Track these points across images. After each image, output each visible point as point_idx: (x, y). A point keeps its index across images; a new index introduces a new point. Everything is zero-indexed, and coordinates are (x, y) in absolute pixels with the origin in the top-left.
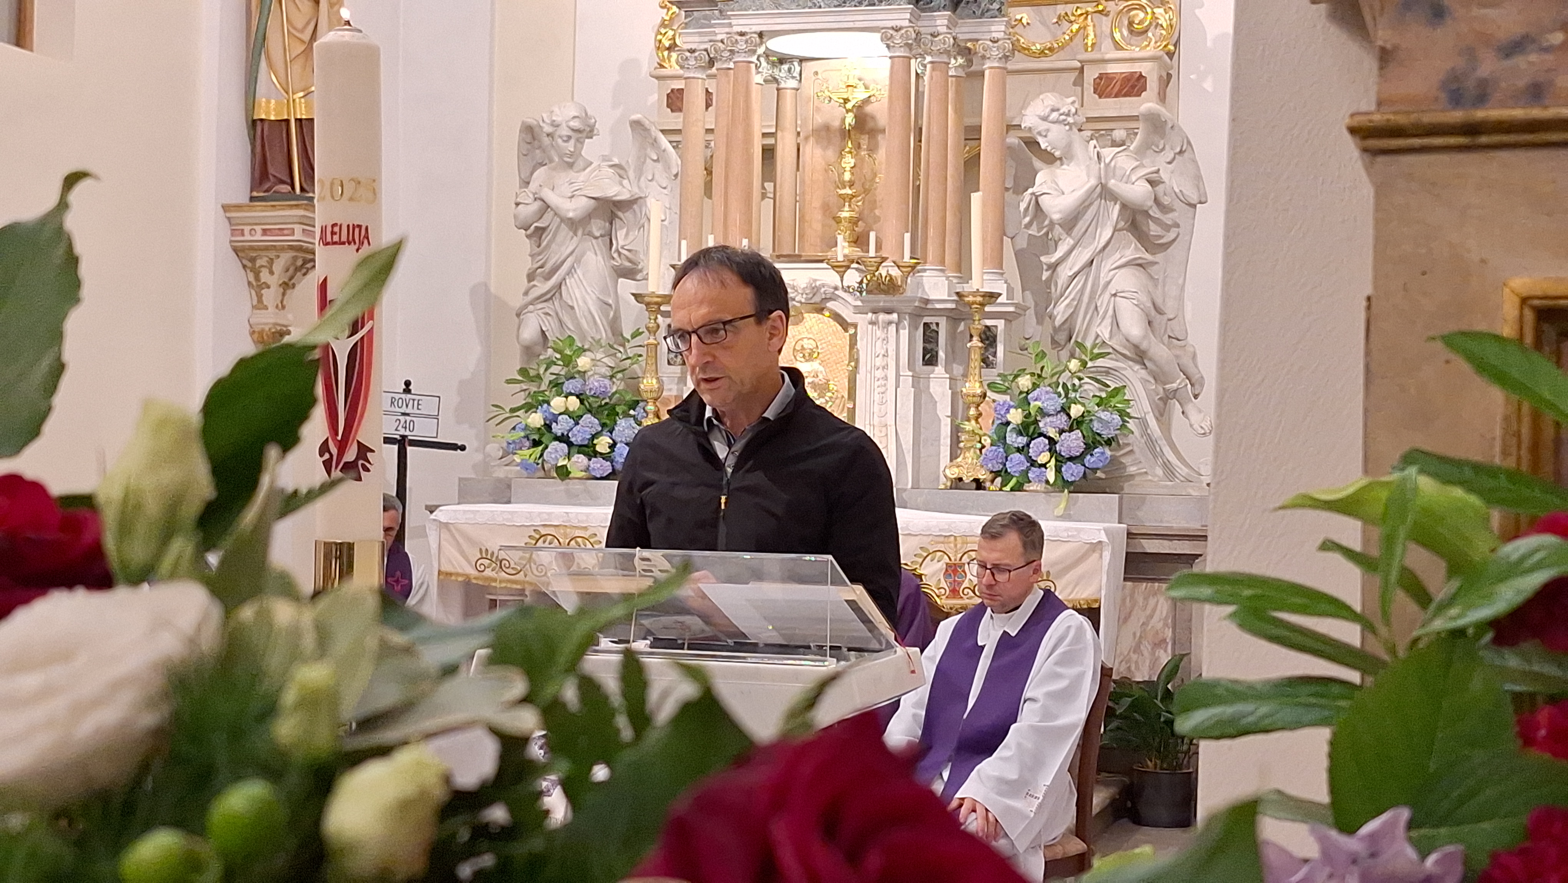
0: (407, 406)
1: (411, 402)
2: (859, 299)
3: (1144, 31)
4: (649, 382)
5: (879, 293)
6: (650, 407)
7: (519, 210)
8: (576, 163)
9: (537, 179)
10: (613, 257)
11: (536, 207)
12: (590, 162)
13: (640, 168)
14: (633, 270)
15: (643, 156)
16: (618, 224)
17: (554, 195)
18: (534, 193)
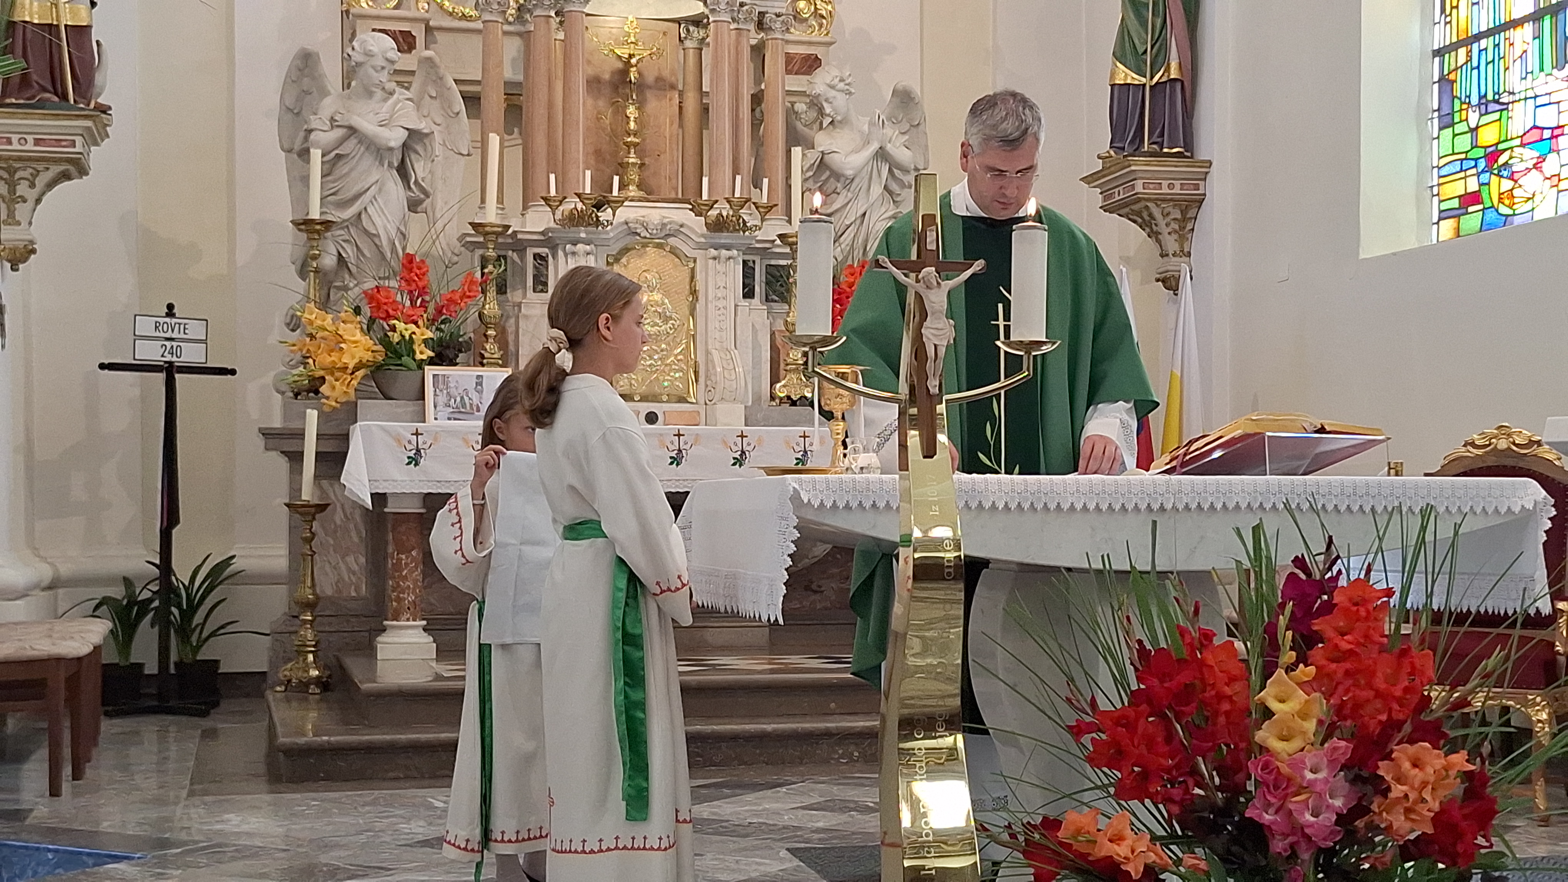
0: (173, 331)
1: (177, 326)
2: (703, 236)
3: (806, 20)
4: (492, 308)
5: (720, 230)
6: (491, 332)
7: (313, 136)
8: (379, 94)
9: (328, 106)
10: (410, 188)
11: (339, 133)
12: (391, 93)
13: (418, 104)
14: (421, 202)
15: (422, 92)
16: (413, 156)
17: (367, 125)
18: (332, 120)
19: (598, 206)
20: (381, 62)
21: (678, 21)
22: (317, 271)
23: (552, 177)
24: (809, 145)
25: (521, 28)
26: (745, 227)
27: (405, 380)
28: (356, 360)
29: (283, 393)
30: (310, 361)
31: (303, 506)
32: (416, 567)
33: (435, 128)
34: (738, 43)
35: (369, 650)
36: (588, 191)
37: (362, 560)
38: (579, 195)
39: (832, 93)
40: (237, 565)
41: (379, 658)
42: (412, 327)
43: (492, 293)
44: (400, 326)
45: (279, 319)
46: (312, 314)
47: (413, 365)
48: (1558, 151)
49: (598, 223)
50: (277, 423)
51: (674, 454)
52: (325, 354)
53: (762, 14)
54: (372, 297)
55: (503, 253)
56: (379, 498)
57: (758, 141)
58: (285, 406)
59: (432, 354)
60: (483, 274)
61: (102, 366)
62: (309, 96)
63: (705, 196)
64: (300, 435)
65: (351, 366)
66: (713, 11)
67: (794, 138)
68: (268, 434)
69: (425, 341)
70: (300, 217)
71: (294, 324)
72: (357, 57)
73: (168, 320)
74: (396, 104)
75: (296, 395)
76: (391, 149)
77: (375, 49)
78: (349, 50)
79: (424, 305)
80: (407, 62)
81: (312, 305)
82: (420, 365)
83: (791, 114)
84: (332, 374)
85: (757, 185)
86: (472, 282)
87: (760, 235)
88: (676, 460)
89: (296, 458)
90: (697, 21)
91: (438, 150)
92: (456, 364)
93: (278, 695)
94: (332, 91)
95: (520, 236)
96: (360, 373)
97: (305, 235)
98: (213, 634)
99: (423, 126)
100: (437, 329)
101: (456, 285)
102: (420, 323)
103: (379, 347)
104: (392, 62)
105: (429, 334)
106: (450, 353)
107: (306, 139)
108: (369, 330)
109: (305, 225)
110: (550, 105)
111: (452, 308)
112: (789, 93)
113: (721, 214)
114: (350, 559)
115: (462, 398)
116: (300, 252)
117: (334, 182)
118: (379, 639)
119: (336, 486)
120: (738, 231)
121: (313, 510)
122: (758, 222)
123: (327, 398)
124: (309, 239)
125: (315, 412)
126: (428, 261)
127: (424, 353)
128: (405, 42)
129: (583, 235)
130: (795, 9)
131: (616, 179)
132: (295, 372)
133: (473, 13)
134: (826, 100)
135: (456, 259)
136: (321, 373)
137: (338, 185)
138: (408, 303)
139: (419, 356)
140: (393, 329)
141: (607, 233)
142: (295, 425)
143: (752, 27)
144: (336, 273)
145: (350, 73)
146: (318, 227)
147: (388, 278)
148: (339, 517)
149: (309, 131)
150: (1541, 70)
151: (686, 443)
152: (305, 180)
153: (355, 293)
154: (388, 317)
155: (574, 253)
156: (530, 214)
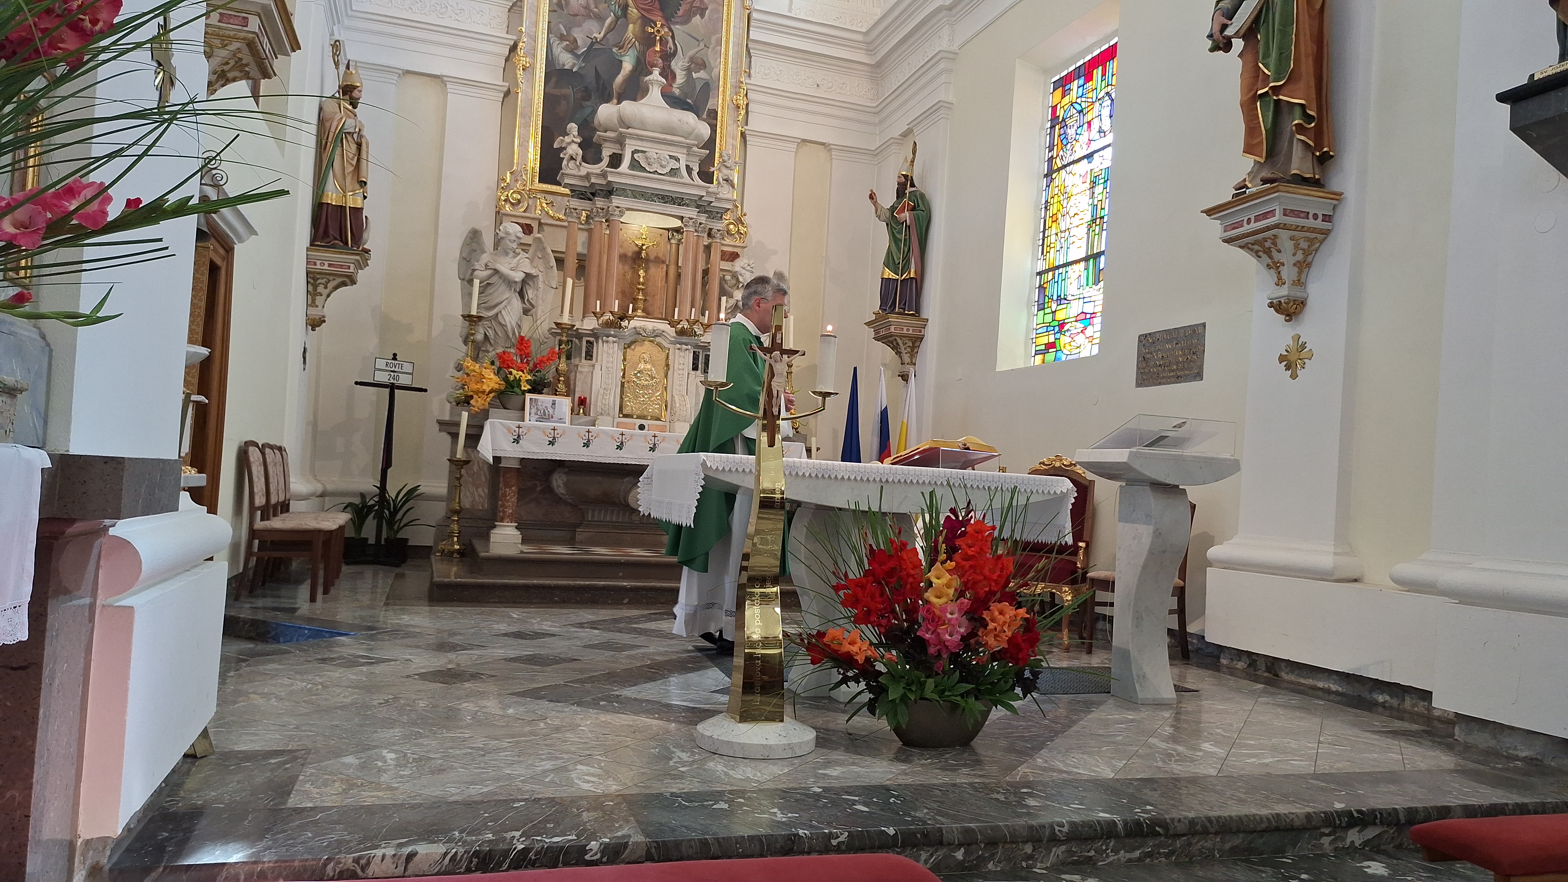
0: (395, 367)
1: (398, 365)
2: (674, 337)
3: (733, 234)
4: (563, 366)
5: (683, 335)
6: (562, 378)
7: (476, 273)
8: (512, 254)
9: (485, 258)
10: (524, 303)
11: (488, 272)
12: (518, 254)
13: (532, 260)
14: (529, 310)
15: (534, 255)
16: (527, 287)
17: (504, 269)
18: (486, 265)
19: (622, 319)
20: (513, 238)
21: (668, 230)
22: (473, 341)
23: (598, 302)
24: (730, 296)
25: (587, 227)
26: (695, 335)
27: (515, 400)
28: (490, 388)
29: (451, 403)
30: (466, 387)
31: (457, 461)
32: (514, 495)
33: (540, 274)
34: (697, 243)
35: (486, 537)
36: (616, 310)
37: (486, 491)
38: (611, 312)
39: (743, 271)
40: (421, 490)
41: (492, 540)
42: (520, 373)
43: (563, 359)
44: (514, 372)
45: (452, 365)
46: (469, 363)
47: (520, 392)
48: (1093, 325)
49: (620, 327)
50: (447, 417)
51: (651, 446)
52: (474, 384)
53: (710, 229)
54: (500, 356)
55: (570, 339)
56: (497, 459)
57: (705, 293)
58: (451, 408)
59: (530, 387)
60: (559, 349)
61: (357, 383)
62: (475, 253)
63: (676, 317)
64: (458, 424)
65: (487, 391)
66: (686, 226)
67: (723, 292)
68: (442, 424)
69: (527, 381)
70: (466, 313)
71: (459, 368)
72: (501, 234)
73: (393, 361)
74: (520, 260)
75: (458, 404)
76: (516, 282)
77: (511, 231)
78: (497, 231)
79: (528, 363)
80: (528, 239)
81: (469, 359)
82: (524, 392)
83: (723, 280)
84: (477, 395)
85: (703, 315)
86: (554, 352)
87: (703, 339)
88: (652, 449)
89: (455, 436)
90: (678, 230)
91: (541, 285)
92: (542, 394)
93: (437, 558)
94: (486, 249)
95: (580, 331)
96: (492, 395)
97: (467, 323)
98: (405, 525)
99: (533, 272)
100: (534, 375)
101: (545, 353)
102: (525, 371)
103: (503, 382)
104: (519, 238)
105: (529, 377)
106: (539, 388)
107: (472, 274)
108: (498, 373)
109: (468, 317)
110: (600, 266)
111: (542, 365)
112: (722, 270)
113: (683, 327)
114: (480, 490)
115: (544, 411)
116: (465, 331)
117: (486, 296)
118: (492, 531)
119: (475, 452)
120: (691, 336)
121: (462, 463)
122: (702, 333)
123: (474, 407)
124: (470, 325)
125: (467, 413)
126: (531, 341)
127: (526, 387)
128: (527, 229)
129: (612, 333)
130: (728, 228)
131: (631, 305)
132: (458, 392)
133: (564, 218)
134: (740, 275)
135: (546, 340)
136: (471, 393)
137: (486, 299)
138: (519, 361)
139: (523, 388)
140: (511, 373)
141: (625, 332)
142: (456, 419)
143: (706, 235)
144: (483, 343)
145: (498, 242)
146: (475, 319)
147: (510, 348)
148: (476, 468)
149: (474, 270)
150: (1087, 285)
151: (658, 441)
152: (470, 295)
153: (492, 354)
154: (509, 367)
155: (607, 342)
156: (586, 320)
